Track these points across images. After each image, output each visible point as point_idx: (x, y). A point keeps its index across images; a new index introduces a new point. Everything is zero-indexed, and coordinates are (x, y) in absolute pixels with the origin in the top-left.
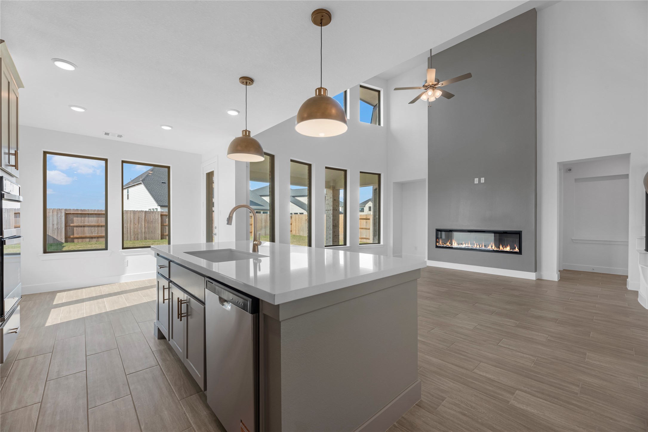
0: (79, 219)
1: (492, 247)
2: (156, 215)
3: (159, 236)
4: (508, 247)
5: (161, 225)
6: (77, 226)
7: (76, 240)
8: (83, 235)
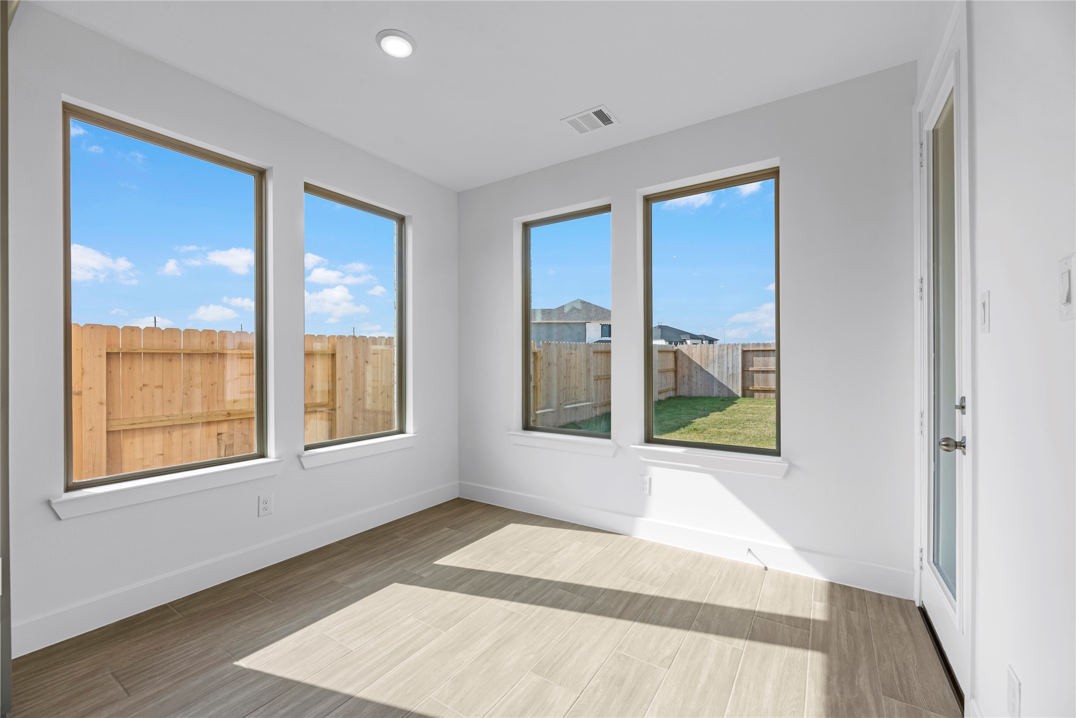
0: (761, 359)
6: (758, 372)
7: (756, 394)
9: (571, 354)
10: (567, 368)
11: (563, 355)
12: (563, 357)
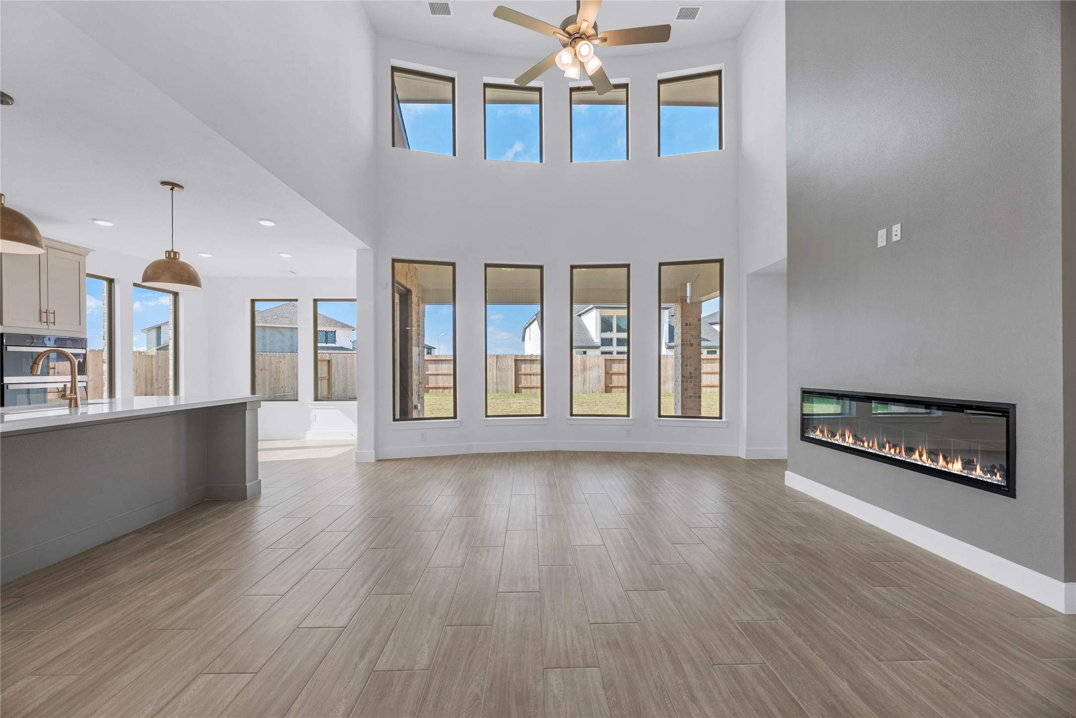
0: (433, 366)
1: (921, 455)
2: (509, 360)
3: (512, 388)
4: (957, 461)
5: (515, 374)
6: (431, 375)
7: (430, 390)
8: (437, 386)
9: (280, 362)
10: (277, 373)
11: (273, 362)
12: (273, 365)
